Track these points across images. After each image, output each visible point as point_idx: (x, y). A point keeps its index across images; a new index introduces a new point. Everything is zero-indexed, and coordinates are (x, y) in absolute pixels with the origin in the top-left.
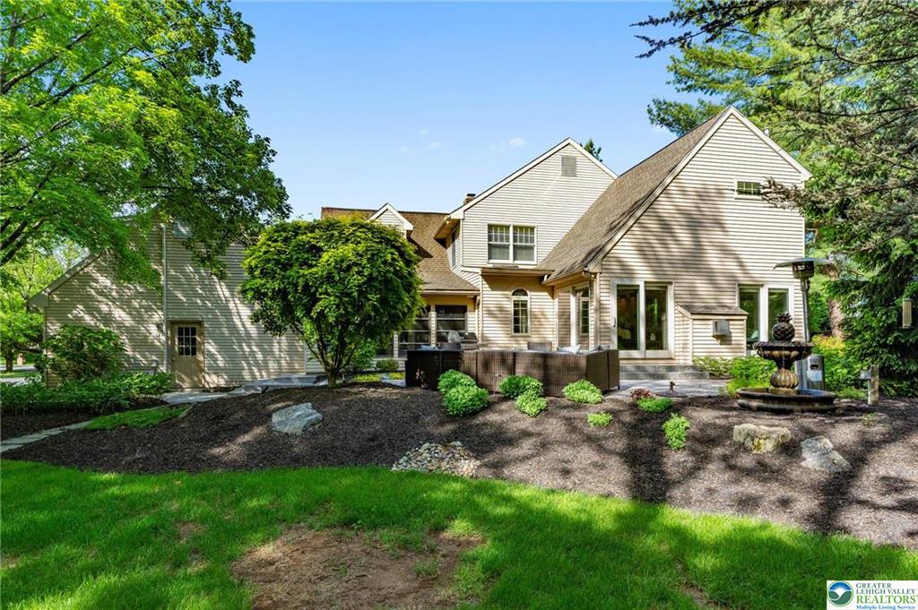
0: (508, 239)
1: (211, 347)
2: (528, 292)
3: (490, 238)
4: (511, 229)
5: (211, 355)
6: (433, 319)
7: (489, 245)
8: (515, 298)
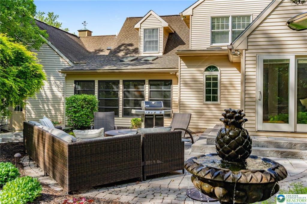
0: (227, 27)
1: (29, 106)
2: (218, 68)
3: (213, 27)
4: (230, 18)
5: (29, 111)
6: (147, 90)
7: (212, 32)
8: (207, 73)
